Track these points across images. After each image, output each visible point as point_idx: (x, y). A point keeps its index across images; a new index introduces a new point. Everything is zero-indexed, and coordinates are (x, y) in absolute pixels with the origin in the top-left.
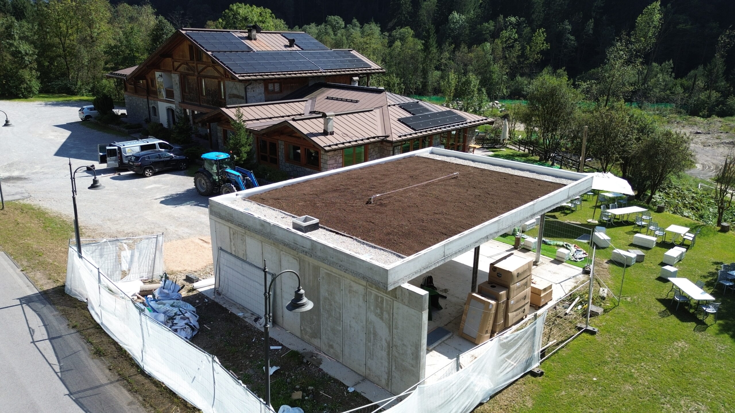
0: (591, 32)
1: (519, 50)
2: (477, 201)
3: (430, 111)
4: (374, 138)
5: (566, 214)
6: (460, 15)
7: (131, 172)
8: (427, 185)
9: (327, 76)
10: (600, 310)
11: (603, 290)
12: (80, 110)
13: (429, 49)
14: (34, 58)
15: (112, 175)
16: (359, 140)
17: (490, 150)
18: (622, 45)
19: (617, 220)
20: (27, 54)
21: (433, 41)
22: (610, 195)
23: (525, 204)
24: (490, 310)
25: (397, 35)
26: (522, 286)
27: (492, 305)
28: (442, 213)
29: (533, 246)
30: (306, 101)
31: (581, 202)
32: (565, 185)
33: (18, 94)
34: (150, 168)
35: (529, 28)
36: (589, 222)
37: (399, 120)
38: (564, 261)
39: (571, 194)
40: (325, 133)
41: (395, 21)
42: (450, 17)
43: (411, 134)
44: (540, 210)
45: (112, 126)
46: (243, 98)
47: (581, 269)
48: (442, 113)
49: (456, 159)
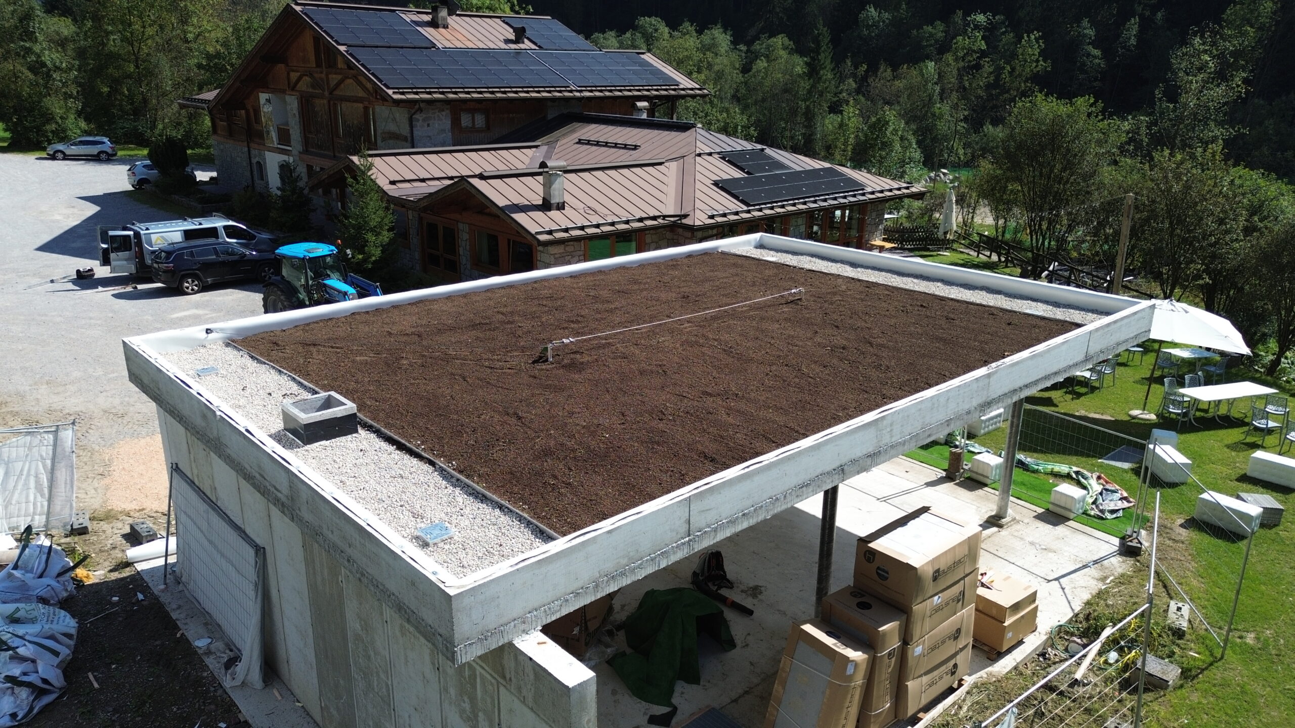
0: (1133, 41)
1: (991, 73)
2: (835, 361)
3: (788, 168)
4: (654, 218)
5: (1079, 395)
6: (880, 13)
7: (159, 285)
8: (714, 318)
9: (583, 98)
10: (1170, 672)
11: (1179, 609)
12: (129, 170)
13: (817, 74)
14: (72, 77)
15: (119, 289)
16: (619, 223)
17: (917, 253)
18: (1204, 44)
19: (1202, 414)
20: (57, 68)
21: (825, 58)
22: (1185, 354)
23: (964, 373)
24: (850, 678)
25: (762, 51)
26: (947, 604)
27: (856, 664)
28: (725, 395)
29: (993, 475)
30: (536, 147)
31: (1114, 369)
32: (1079, 326)
33: (41, 142)
34: (195, 277)
35: (1012, 35)
36: (1134, 418)
37: (716, 184)
38: (1072, 516)
39: (1095, 348)
40: (546, 206)
41: (760, 25)
42: (862, 15)
43: (737, 213)
44: (1006, 390)
45: (177, 197)
46: (405, 139)
47: (1116, 541)
48: (815, 172)
49: (814, 259)
